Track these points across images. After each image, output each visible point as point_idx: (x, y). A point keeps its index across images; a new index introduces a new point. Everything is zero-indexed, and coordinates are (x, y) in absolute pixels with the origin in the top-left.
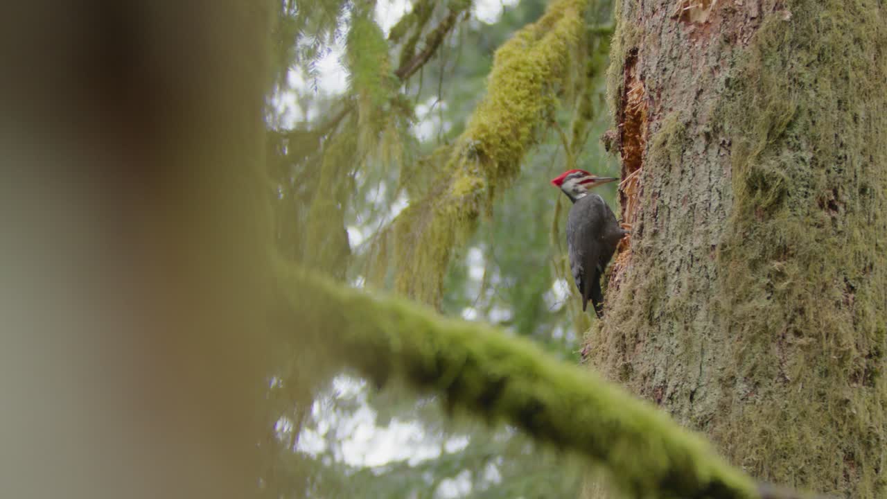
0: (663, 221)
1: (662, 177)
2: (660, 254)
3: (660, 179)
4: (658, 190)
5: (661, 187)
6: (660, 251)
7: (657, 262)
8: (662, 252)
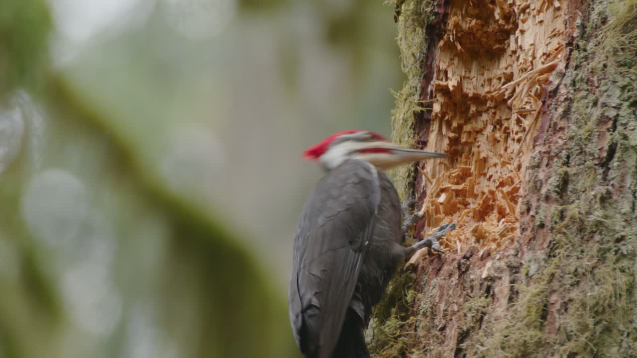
0: (623, 177)
1: (623, 88)
2: (618, 240)
3: (618, 92)
4: (612, 113)
5: (618, 108)
6: (617, 236)
7: (611, 256)
8: (622, 238)
